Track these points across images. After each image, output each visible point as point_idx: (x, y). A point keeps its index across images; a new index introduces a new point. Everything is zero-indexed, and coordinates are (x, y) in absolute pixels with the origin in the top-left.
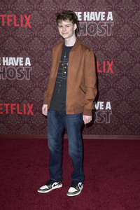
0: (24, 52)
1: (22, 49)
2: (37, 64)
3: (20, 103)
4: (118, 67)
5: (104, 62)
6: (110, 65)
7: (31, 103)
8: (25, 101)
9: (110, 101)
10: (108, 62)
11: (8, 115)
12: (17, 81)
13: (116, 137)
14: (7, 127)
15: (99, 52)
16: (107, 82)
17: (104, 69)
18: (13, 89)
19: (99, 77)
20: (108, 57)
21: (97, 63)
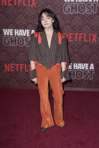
1: (29, 24)
3: (27, 64)
5: (90, 34)
6: (95, 36)
9: (93, 63)
10: (93, 34)
12: (25, 47)
14: (17, 81)
15: (87, 26)
16: (92, 49)
17: (90, 39)
18: (22, 53)
19: (86, 45)
20: (93, 30)
21: (85, 35)
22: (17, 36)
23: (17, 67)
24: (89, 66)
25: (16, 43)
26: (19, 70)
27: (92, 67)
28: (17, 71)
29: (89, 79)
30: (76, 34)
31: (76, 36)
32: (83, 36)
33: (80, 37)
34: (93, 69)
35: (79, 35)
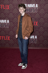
0: (7, 18)
2: (11, 22)
3: (5, 36)
4: (39, 24)
5: (35, 22)
6: (37, 23)
7: (9, 36)
8: (7, 35)
9: (36, 35)
11: (1, 40)
12: (4, 28)
13: (38, 48)
14: (1, 44)
15: (33, 18)
16: (36, 29)
18: (3, 31)
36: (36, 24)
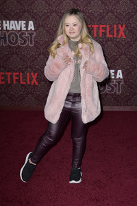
1: (24, 12)
2: (41, 29)
3: (23, 72)
4: (130, 31)
5: (115, 26)
6: (122, 29)
7: (35, 72)
8: (29, 70)
9: (121, 69)
10: (120, 26)
11: (10, 85)
12: (19, 47)
13: (127, 109)
14: (9, 98)
15: (110, 14)
16: (119, 48)
17: (115, 34)
18: (15, 56)
19: (110, 43)
20: (119, 19)
21: (108, 27)
22: (8, 31)
23: (9, 77)
24: (116, 73)
25: (5, 40)
26: (12, 81)
27: (120, 75)
28: (9, 82)
29: (116, 92)
30: (95, 27)
31: (95, 29)
32: (105, 29)
33: (101, 31)
34: (121, 78)
35: (99, 27)
36: (121, 32)
